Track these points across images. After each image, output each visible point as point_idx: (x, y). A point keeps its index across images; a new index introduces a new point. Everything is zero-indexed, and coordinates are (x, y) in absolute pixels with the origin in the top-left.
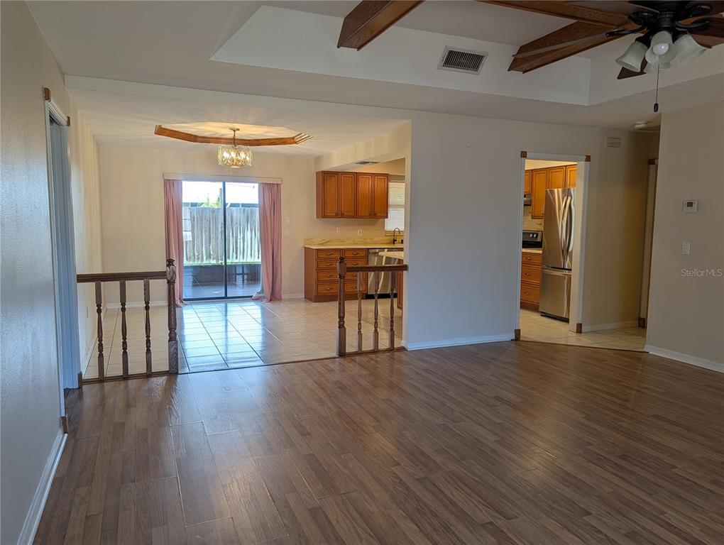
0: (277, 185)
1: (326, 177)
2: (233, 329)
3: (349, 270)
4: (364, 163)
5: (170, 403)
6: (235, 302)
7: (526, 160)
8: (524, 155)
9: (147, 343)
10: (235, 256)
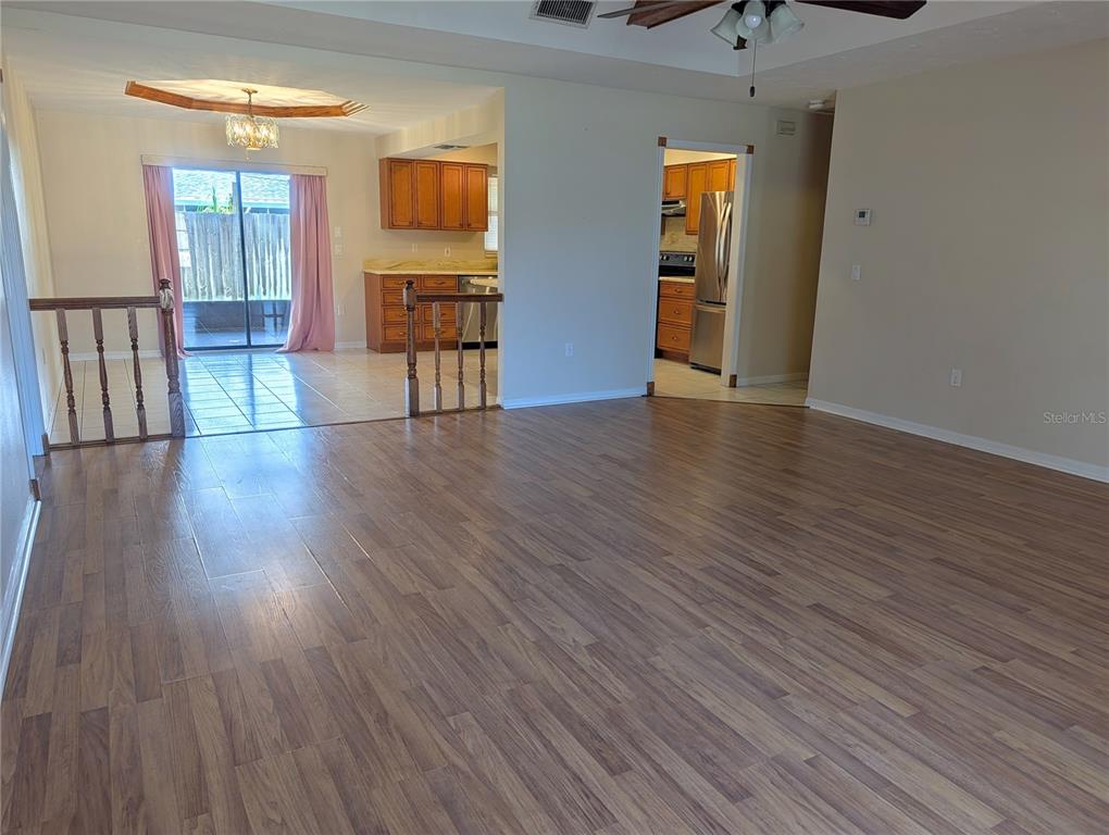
0: (320, 177)
1: (394, 167)
2: (260, 385)
3: (420, 298)
4: (447, 147)
5: (178, 469)
6: (262, 352)
7: (667, 151)
8: (662, 142)
9: (138, 396)
10: (262, 290)
